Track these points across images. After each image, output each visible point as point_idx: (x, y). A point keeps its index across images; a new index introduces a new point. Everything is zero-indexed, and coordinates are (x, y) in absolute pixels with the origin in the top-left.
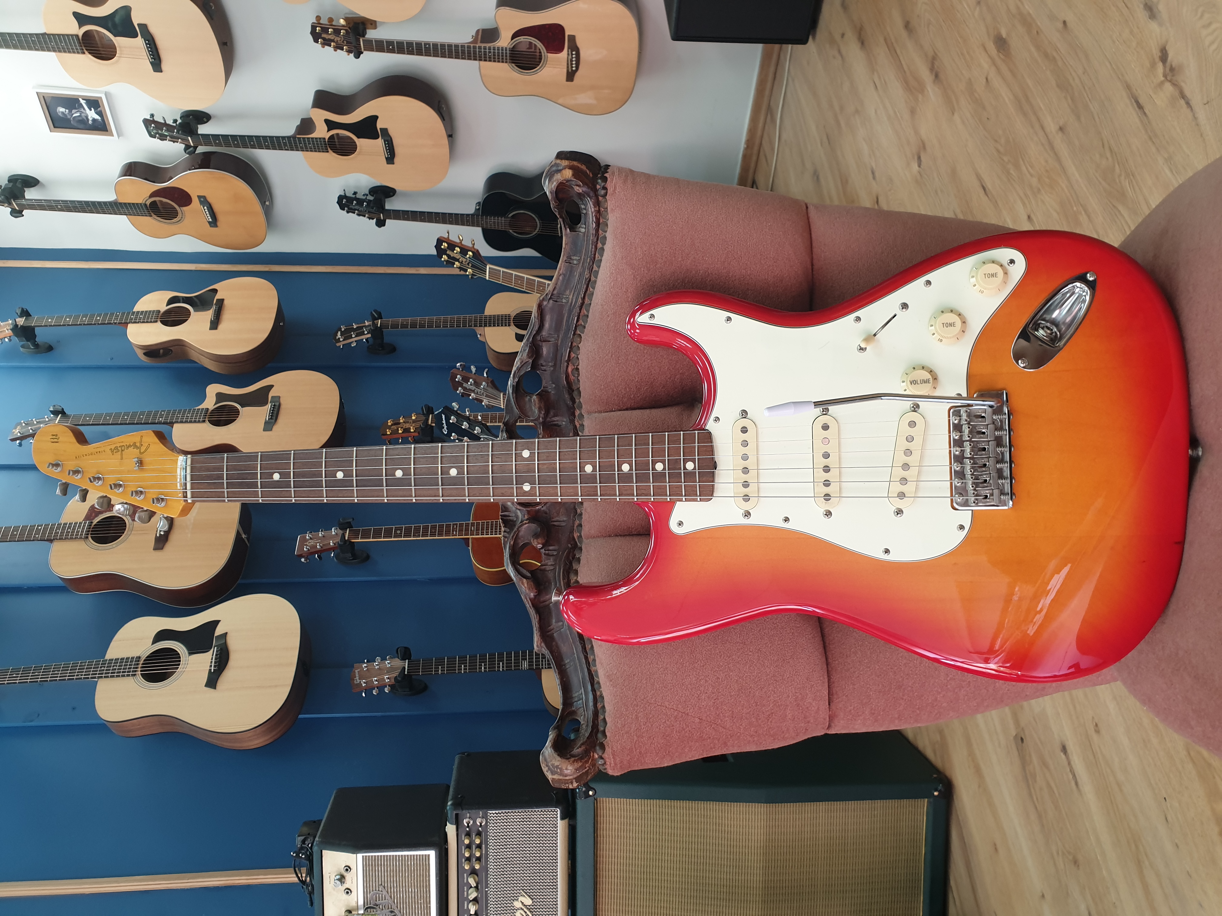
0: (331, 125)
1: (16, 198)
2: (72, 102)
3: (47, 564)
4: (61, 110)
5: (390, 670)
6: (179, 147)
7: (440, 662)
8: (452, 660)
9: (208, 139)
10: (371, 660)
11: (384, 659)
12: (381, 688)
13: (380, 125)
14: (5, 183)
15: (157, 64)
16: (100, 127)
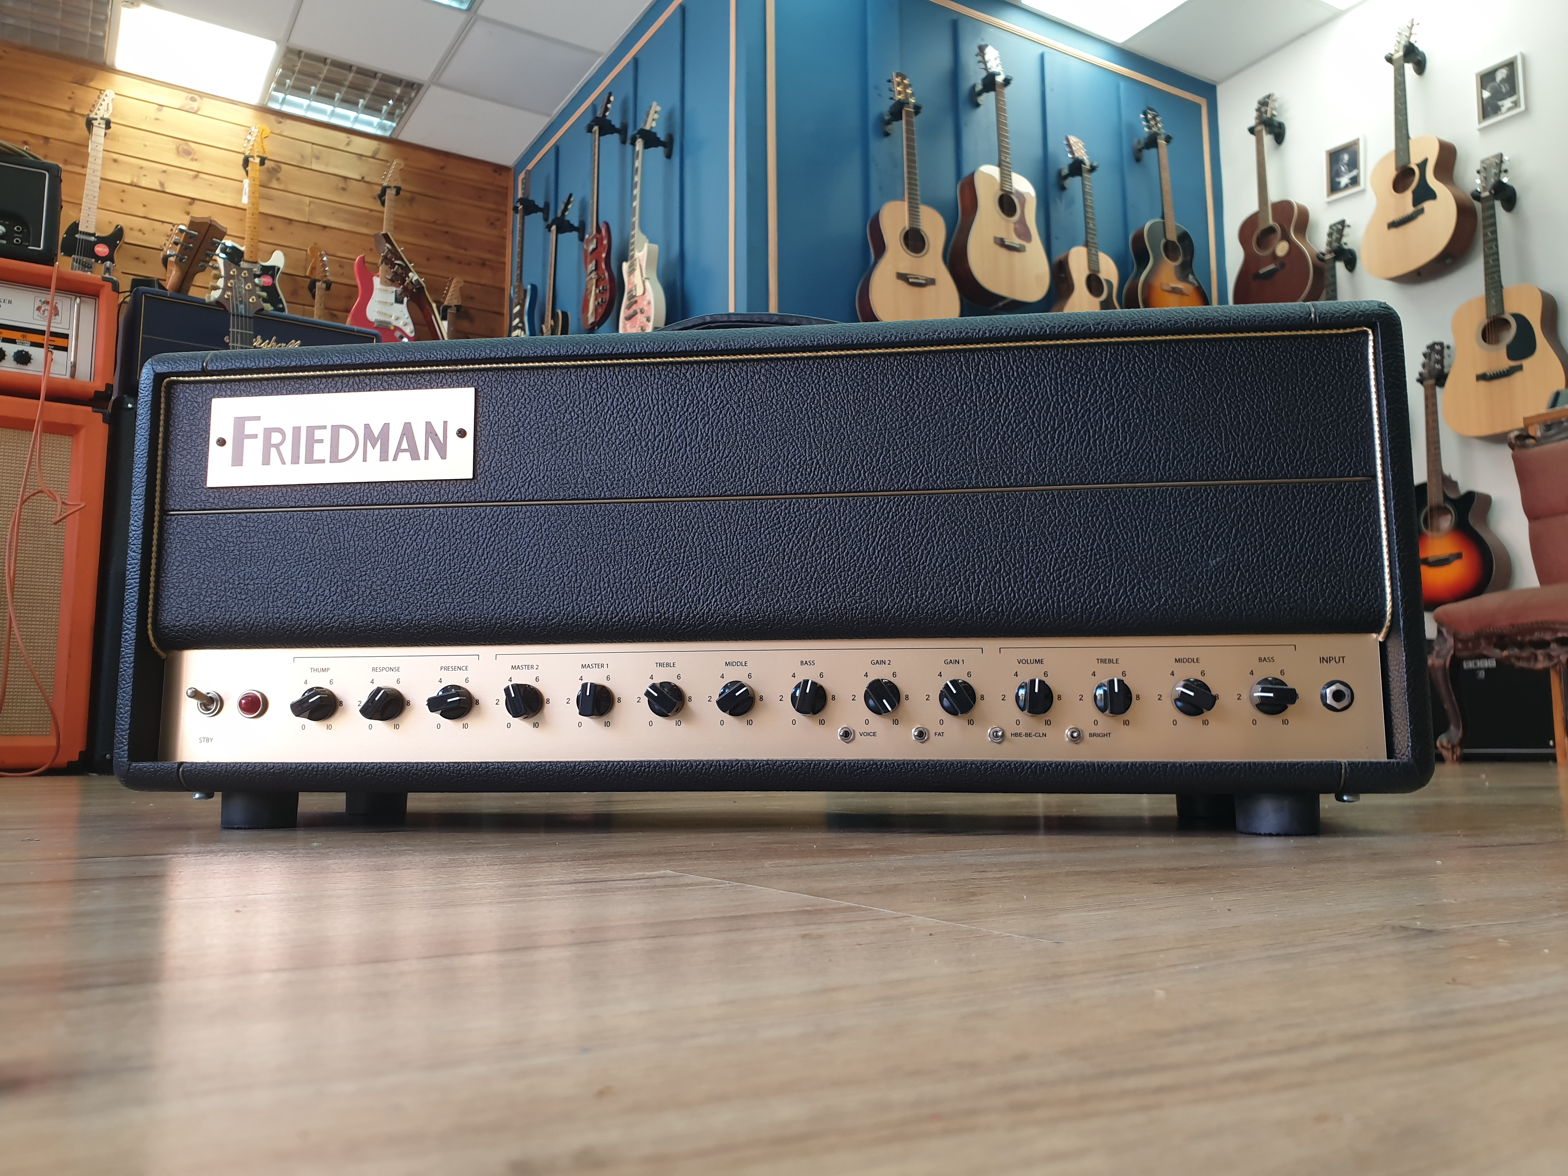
2: (1353, 164)
4: (1346, 157)
14: (1279, 119)
15: (1393, 225)
16: (1334, 187)
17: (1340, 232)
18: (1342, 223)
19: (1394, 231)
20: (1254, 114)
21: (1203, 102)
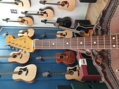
0: (41, 12)
1: (7, 20)
2: (13, 10)
3: (8, 60)
4: (12, 11)
5: (47, 74)
6: (25, 15)
7: (53, 73)
8: (54, 73)
9: (28, 14)
10: (45, 73)
11: (46, 72)
12: (46, 76)
13: (46, 12)
14: (6, 19)
15: (23, 6)
16: (16, 13)
17: (23, 13)
18: (21, 12)
19: (24, 6)
20: (5, 21)
21: (2, 28)
